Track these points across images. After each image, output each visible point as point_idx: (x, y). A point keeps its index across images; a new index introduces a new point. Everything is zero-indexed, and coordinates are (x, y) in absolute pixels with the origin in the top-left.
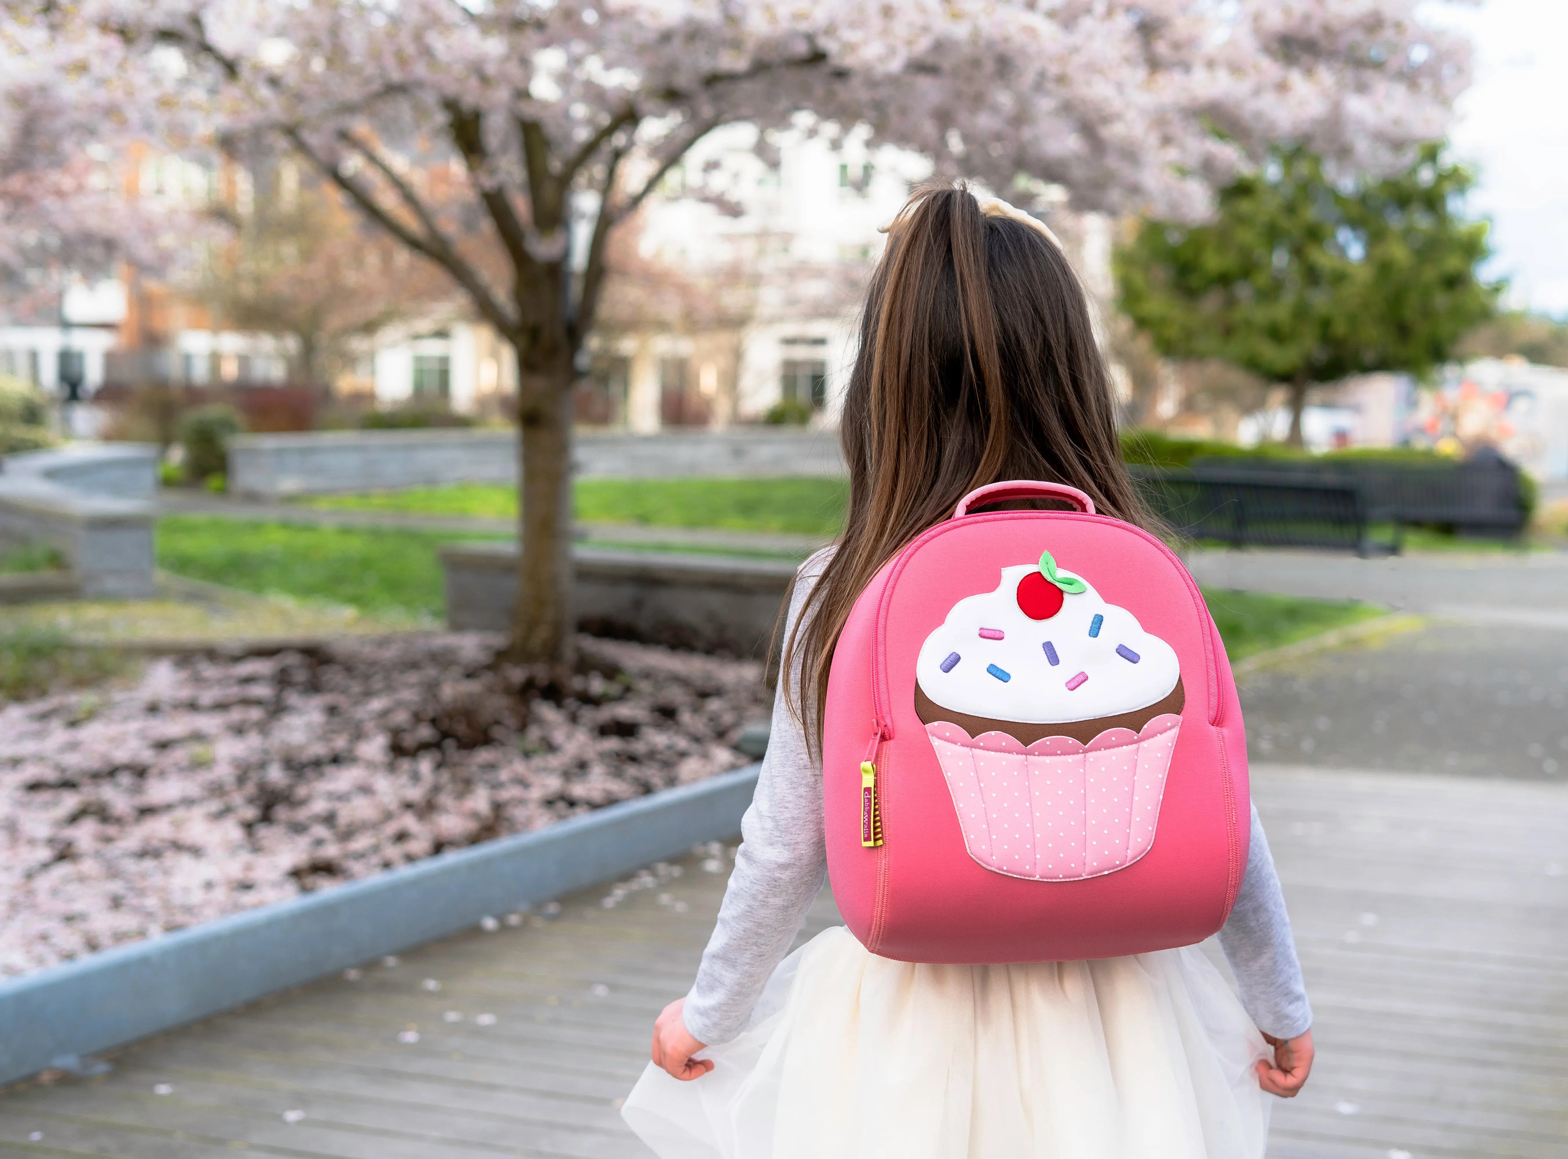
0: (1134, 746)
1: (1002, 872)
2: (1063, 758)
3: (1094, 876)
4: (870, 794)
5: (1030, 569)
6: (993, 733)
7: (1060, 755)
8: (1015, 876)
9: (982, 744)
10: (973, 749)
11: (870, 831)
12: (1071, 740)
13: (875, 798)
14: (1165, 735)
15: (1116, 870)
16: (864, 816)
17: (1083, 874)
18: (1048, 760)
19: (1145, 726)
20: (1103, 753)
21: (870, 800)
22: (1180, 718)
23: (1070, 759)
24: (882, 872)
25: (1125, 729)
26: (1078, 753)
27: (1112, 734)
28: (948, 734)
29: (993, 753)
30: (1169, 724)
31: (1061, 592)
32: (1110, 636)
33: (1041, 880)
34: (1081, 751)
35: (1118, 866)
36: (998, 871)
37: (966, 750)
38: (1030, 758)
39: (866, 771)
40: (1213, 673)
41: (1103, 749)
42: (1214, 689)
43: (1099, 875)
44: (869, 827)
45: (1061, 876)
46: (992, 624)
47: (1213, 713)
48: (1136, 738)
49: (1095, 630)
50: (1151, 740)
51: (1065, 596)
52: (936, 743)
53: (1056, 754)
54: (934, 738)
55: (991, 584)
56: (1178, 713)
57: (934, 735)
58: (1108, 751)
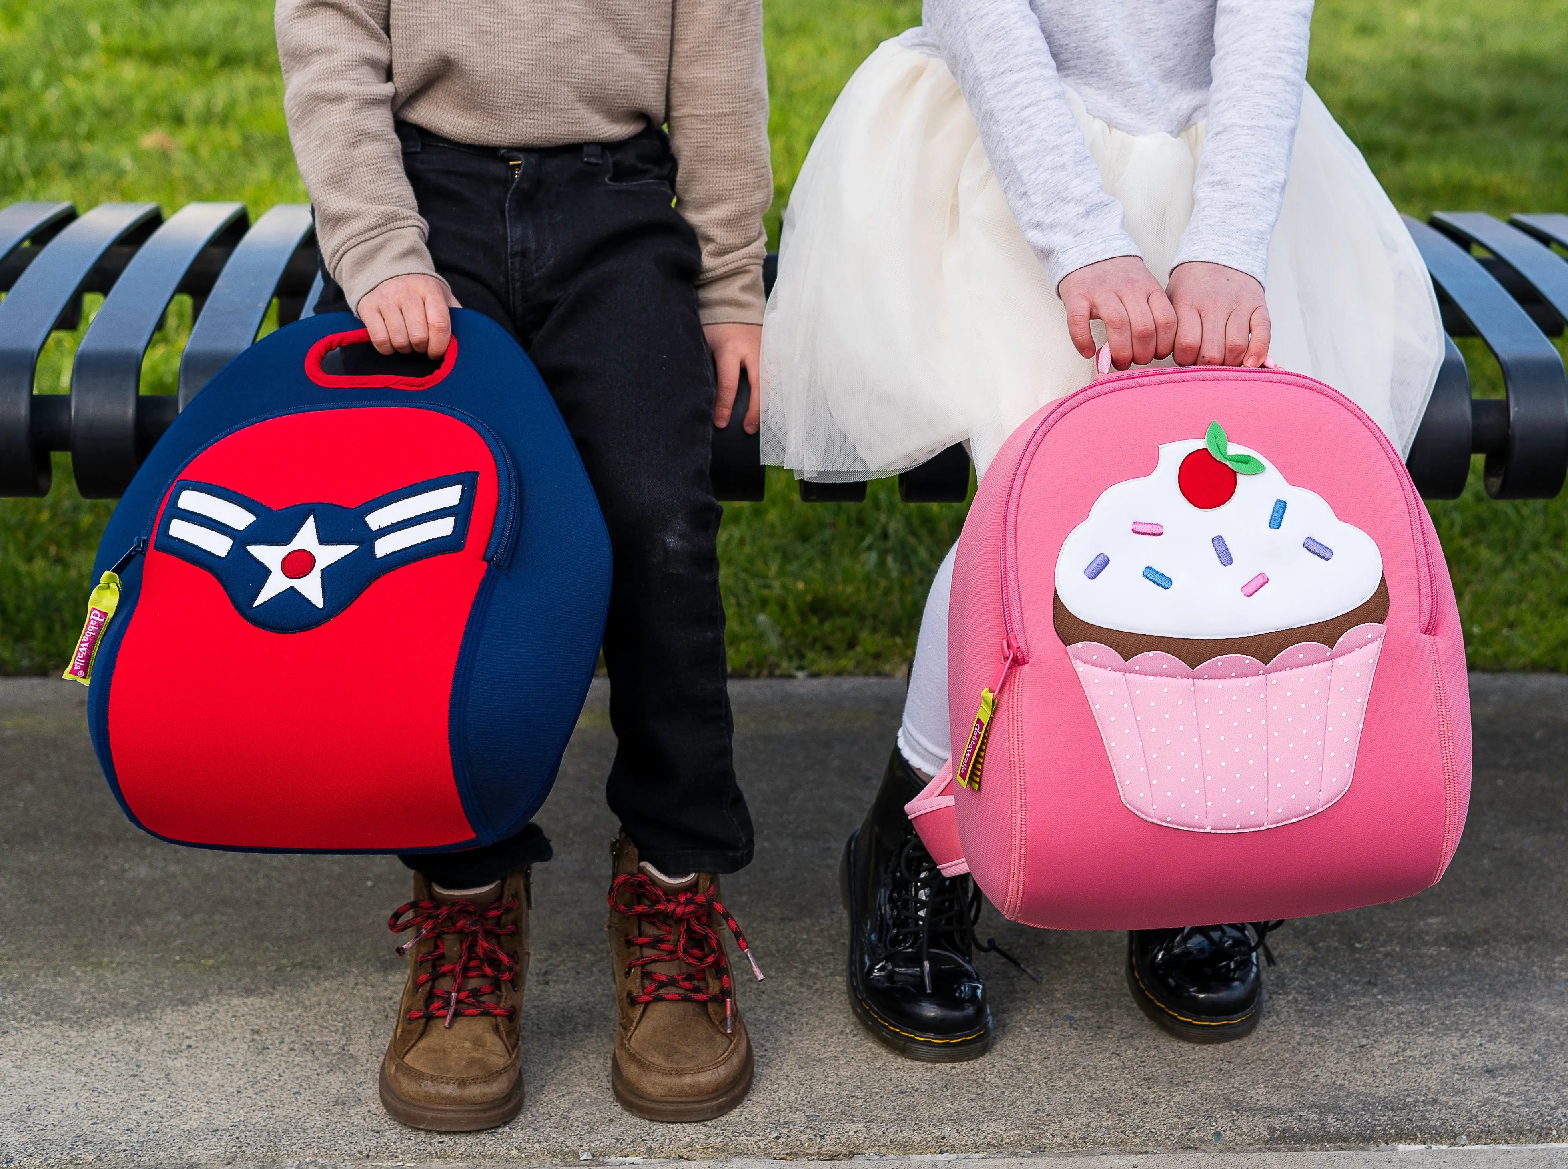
0: (1328, 664)
1: (1165, 824)
2: (1239, 680)
3: (1279, 825)
5: (1197, 444)
6: (1151, 654)
7: (1235, 677)
8: (1182, 828)
9: (1137, 668)
10: (1127, 674)
12: (1248, 659)
14: (1365, 648)
15: (1305, 817)
17: (1266, 824)
18: (1220, 684)
19: (1341, 639)
20: (1288, 673)
22: (1383, 627)
23: (1247, 682)
24: (1018, 828)
25: (1315, 643)
26: (1258, 675)
27: (1300, 650)
28: (1095, 657)
29: (1151, 678)
30: (1370, 636)
31: (1234, 473)
32: (1296, 526)
33: (1213, 831)
34: (1261, 672)
35: (1308, 812)
36: (1160, 823)
37: (1119, 675)
38: (1199, 682)
40: (1424, 570)
41: (1288, 669)
42: (1426, 590)
43: (1285, 823)
45: (1238, 826)
46: (1148, 516)
47: (1425, 620)
48: (1329, 654)
49: (1276, 521)
50: (1348, 656)
51: (1239, 478)
52: (1081, 668)
53: (1231, 677)
54: (1078, 662)
55: (1146, 465)
56: (1381, 621)
57: (1078, 658)
58: (1295, 671)
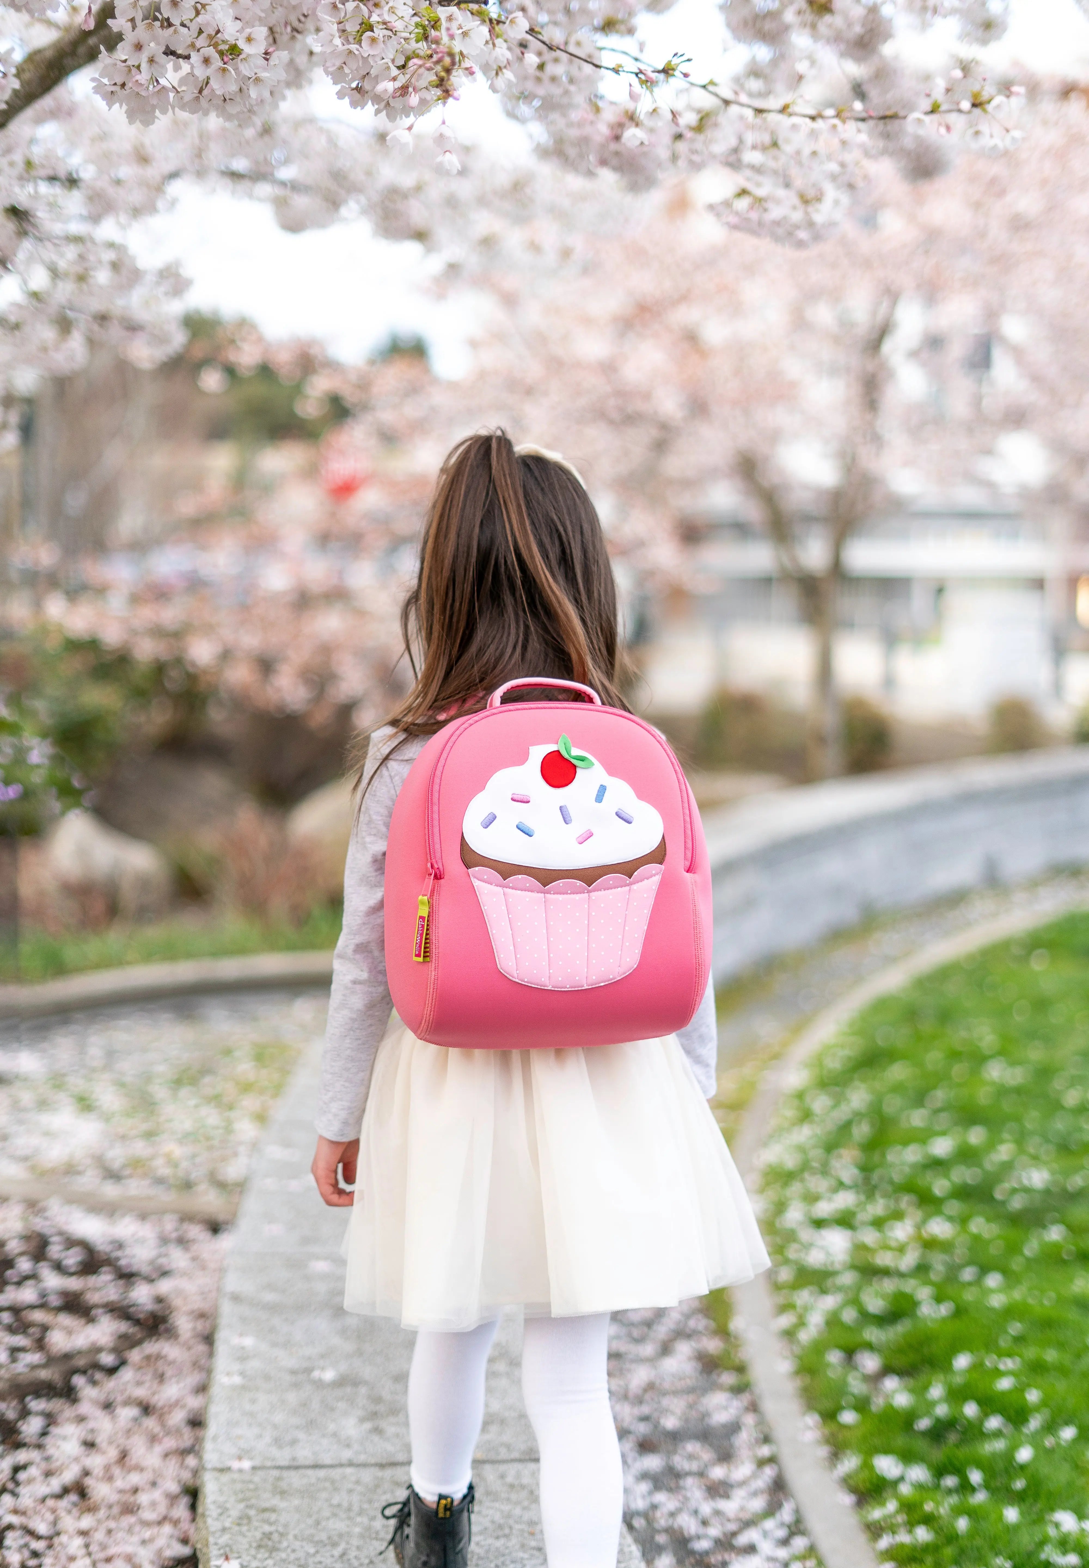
0: (627, 888)
1: (523, 983)
2: (572, 896)
3: (594, 986)
4: (424, 922)
5: (553, 748)
6: (520, 876)
7: (570, 894)
8: (533, 986)
9: (511, 885)
10: (505, 889)
11: (420, 949)
12: (579, 883)
13: (428, 925)
14: (651, 880)
15: (610, 982)
16: (417, 937)
17: (585, 985)
18: (560, 897)
19: (636, 873)
20: (602, 893)
21: (423, 926)
22: (662, 867)
23: (577, 897)
24: (432, 981)
25: (619, 875)
26: (584, 893)
27: (610, 879)
28: (485, 877)
29: (519, 892)
30: (654, 872)
31: (575, 767)
32: (611, 802)
33: (553, 989)
34: (586, 891)
35: (611, 980)
36: (520, 982)
37: (499, 889)
38: (548, 896)
39: (423, 903)
40: (689, 832)
41: (602, 890)
42: (690, 845)
43: (597, 986)
44: (420, 946)
45: (568, 986)
46: (521, 792)
47: (688, 864)
48: (628, 882)
49: (599, 798)
50: (640, 884)
51: (578, 770)
52: (476, 883)
53: (567, 893)
54: (475, 879)
55: (521, 758)
56: (661, 863)
57: (475, 877)
58: (606, 891)
